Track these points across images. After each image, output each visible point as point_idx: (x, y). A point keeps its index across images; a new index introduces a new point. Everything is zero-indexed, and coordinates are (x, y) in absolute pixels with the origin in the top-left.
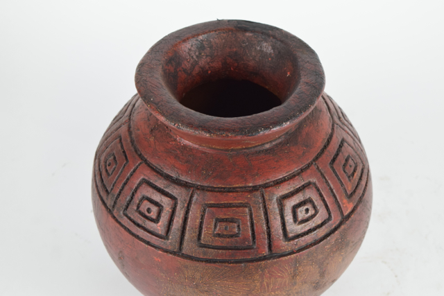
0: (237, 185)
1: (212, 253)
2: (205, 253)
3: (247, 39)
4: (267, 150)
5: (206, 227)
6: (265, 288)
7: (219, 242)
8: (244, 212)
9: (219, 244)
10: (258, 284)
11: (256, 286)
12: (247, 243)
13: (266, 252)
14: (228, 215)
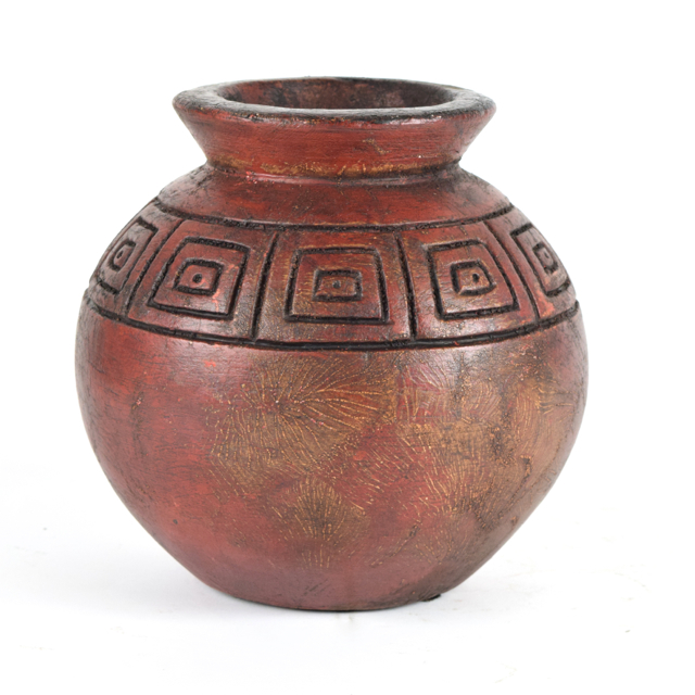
0: (354, 223)
1: (310, 332)
2: (298, 332)
3: (359, 92)
4: (402, 187)
5: (302, 286)
6: (405, 410)
7: (324, 310)
8: (367, 261)
9: (324, 314)
10: (393, 399)
11: (389, 402)
12: (372, 311)
13: (406, 331)
14: (340, 264)
